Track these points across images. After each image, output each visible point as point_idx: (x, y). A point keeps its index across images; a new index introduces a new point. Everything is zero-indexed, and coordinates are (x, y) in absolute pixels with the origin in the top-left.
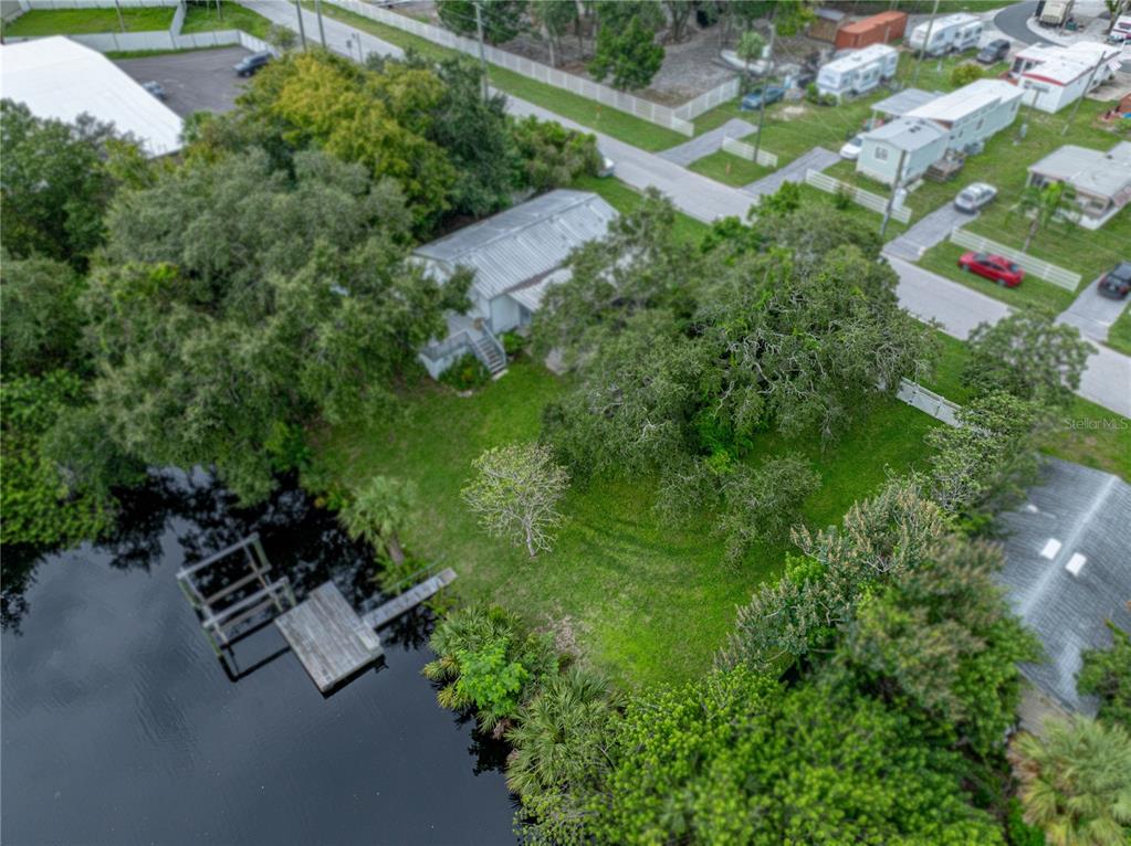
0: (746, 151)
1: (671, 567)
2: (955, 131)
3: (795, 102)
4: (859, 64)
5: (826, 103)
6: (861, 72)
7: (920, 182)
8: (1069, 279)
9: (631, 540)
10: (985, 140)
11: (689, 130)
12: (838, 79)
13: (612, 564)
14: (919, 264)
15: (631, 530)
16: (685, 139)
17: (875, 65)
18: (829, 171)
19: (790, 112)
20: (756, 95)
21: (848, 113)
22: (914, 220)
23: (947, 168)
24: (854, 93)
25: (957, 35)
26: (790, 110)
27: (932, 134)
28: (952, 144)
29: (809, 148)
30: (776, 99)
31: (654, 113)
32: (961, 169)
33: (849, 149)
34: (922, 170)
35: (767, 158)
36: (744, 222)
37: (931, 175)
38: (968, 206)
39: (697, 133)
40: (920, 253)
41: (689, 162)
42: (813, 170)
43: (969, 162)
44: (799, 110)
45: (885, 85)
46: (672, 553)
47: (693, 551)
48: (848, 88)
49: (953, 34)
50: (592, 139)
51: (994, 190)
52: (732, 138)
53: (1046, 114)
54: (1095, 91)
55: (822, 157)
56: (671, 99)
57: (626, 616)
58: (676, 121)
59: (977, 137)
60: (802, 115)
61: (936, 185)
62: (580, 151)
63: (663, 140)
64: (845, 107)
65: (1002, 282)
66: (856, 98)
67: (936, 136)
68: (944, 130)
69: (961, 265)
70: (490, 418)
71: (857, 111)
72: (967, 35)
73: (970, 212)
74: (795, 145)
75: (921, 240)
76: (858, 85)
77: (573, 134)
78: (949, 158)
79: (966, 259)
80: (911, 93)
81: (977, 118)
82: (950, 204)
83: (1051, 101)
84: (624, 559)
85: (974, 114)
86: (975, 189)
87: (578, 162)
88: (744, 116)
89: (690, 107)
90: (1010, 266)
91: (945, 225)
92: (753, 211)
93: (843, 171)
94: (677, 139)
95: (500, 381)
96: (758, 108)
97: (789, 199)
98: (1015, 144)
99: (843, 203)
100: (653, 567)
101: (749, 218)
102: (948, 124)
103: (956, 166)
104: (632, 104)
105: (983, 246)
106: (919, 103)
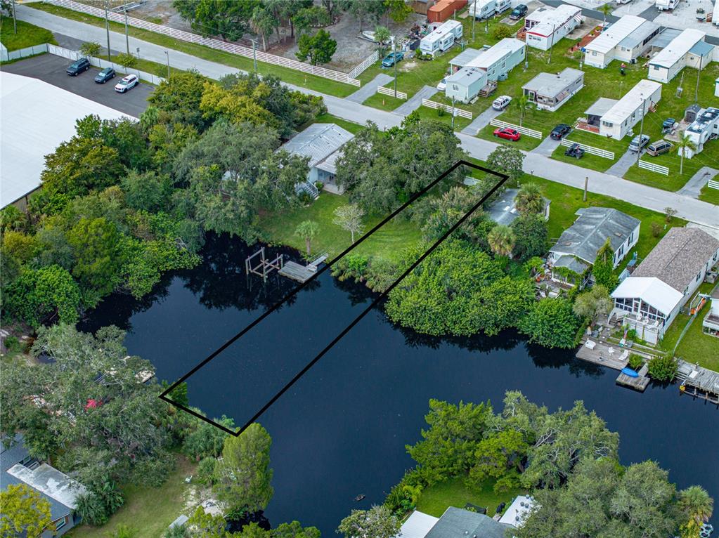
0: (390, 92)
1: (400, 239)
2: (490, 72)
3: (410, 60)
4: (441, 35)
5: (427, 59)
6: (442, 40)
7: (477, 98)
8: (538, 134)
9: (384, 235)
10: (509, 73)
11: (358, 83)
12: (431, 46)
13: (380, 241)
14: (477, 137)
15: (384, 233)
16: (358, 88)
17: (451, 34)
18: (433, 98)
19: (409, 66)
20: (387, 61)
21: (439, 64)
22: (474, 118)
23: (488, 90)
24: (441, 51)
25: (496, 5)
26: (408, 65)
27: (476, 76)
28: (490, 77)
29: (422, 86)
30: (400, 59)
31: (336, 76)
32: (495, 90)
33: (441, 86)
34: (477, 92)
35: (402, 95)
36: (400, 128)
37: (481, 94)
38: (498, 107)
39: (363, 84)
40: (478, 132)
41: (363, 101)
42: (424, 98)
43: (499, 85)
44: (413, 65)
45: (456, 46)
46: (399, 236)
47: (406, 234)
48: (438, 49)
49: (494, 5)
50: (321, 98)
51: (510, 98)
52: (381, 83)
53: (542, 51)
54: (571, 33)
55: (428, 91)
56: (344, 66)
57: (389, 252)
58: (350, 79)
59: (505, 71)
60: (415, 68)
61: (484, 98)
62: (317, 105)
63: (345, 91)
64: (437, 60)
65: (511, 140)
66: (443, 54)
67: (480, 76)
68: (484, 72)
69: (495, 134)
70: (320, 212)
71: (443, 62)
72: (502, 5)
73: (501, 110)
74: (413, 84)
75: (477, 126)
76: (442, 47)
77: (311, 97)
78: (490, 85)
79: (497, 131)
80: (469, 51)
81: (502, 62)
82: (491, 107)
83: (544, 45)
84: (385, 240)
85: (499, 61)
86: (500, 100)
87: (317, 110)
88: (385, 72)
89: (357, 71)
90: (514, 132)
91: (489, 118)
92: (403, 123)
93: (440, 98)
94: (353, 89)
95: (318, 200)
96: (392, 65)
97: (415, 117)
98: (525, 71)
99: (442, 114)
100: (394, 240)
101: (401, 126)
102: (485, 69)
103: (493, 88)
104: (323, 72)
105: (504, 125)
106: (472, 58)
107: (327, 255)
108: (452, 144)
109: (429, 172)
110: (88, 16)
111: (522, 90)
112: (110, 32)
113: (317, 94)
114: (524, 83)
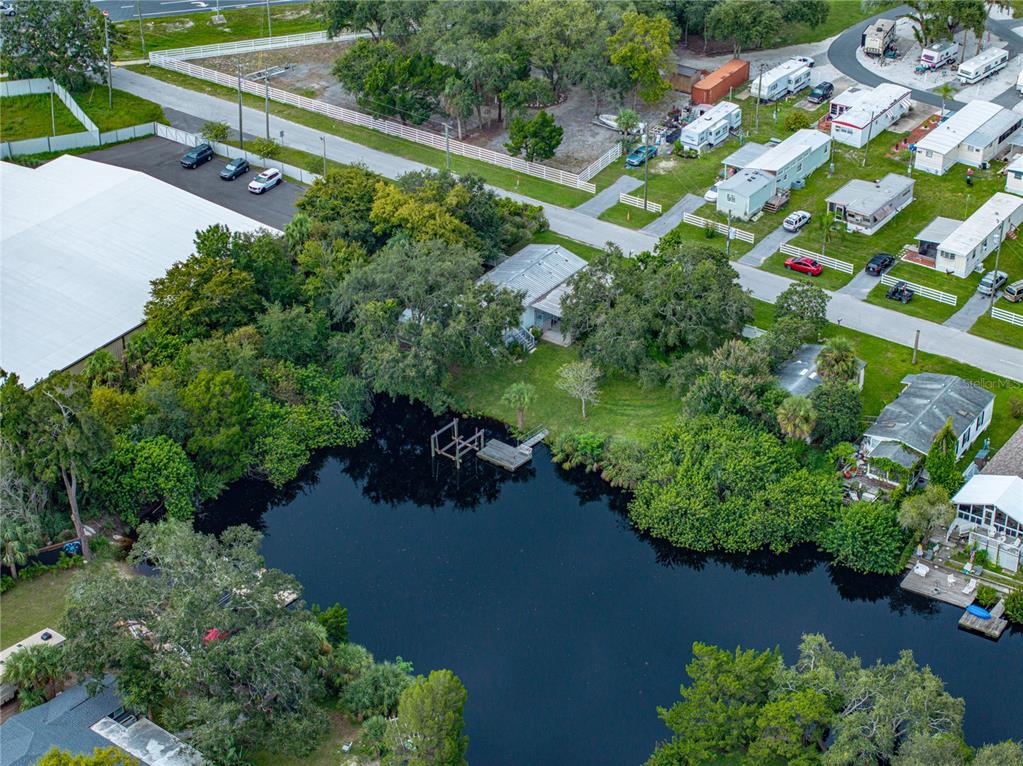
0: (637, 202)
1: (650, 412)
2: (779, 176)
3: (667, 158)
4: (711, 123)
5: (690, 156)
6: (713, 130)
7: (761, 214)
8: (847, 267)
9: (629, 405)
10: (806, 178)
11: (592, 188)
12: (697, 139)
13: (622, 415)
14: (761, 268)
15: (627, 402)
16: (592, 196)
17: (724, 122)
18: (698, 213)
19: (665, 165)
20: (634, 157)
21: (707, 163)
22: (757, 241)
23: (776, 203)
24: (711, 145)
25: (789, 82)
26: (663, 164)
27: (761, 182)
28: (780, 185)
29: (683, 195)
30: (653, 155)
31: (561, 177)
32: (787, 202)
33: (710, 195)
34: (761, 205)
35: (654, 207)
36: (652, 254)
37: (767, 208)
38: (791, 227)
39: (599, 190)
40: (762, 262)
41: (599, 214)
42: (687, 212)
43: (793, 196)
44: (670, 164)
45: (733, 139)
46: (648, 407)
47: (658, 405)
48: (706, 142)
49: (786, 81)
50: (541, 209)
51: (808, 215)
52: (624, 191)
53: (854, 148)
54: (895, 124)
55: (692, 201)
56: (573, 164)
57: (635, 430)
58: (580, 182)
59: (801, 176)
60: (674, 168)
61: (772, 213)
62: (534, 218)
63: (573, 199)
64: (705, 158)
65: (810, 274)
66: (713, 149)
67: (766, 182)
68: (772, 177)
69: (786, 266)
70: (537, 370)
71: (714, 160)
72: (797, 82)
73: (794, 231)
74: (670, 192)
75: (762, 253)
76: (712, 139)
77: (526, 207)
78: (780, 195)
79: (789, 261)
80: (750, 147)
81: (797, 163)
82: (781, 227)
83: (856, 140)
84: (627, 412)
85: (793, 162)
86: (794, 216)
87: (535, 225)
88: (630, 174)
89: (591, 171)
90: (814, 263)
91: (778, 242)
92: (656, 247)
93: (708, 211)
94: (585, 197)
95: (534, 353)
96: (642, 163)
97: (674, 240)
98: (829, 177)
99: (711, 234)
100: (642, 413)
101: (655, 251)
102: (774, 173)
103: (784, 199)
104: (542, 171)
105: (799, 253)
106: (754, 156)
107: (547, 432)
108: (727, 278)
109: (694, 318)
110: (212, 85)
111: (826, 203)
112: (244, 108)
113: (536, 203)
114: (828, 194)
